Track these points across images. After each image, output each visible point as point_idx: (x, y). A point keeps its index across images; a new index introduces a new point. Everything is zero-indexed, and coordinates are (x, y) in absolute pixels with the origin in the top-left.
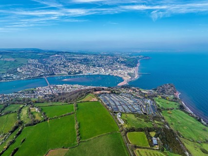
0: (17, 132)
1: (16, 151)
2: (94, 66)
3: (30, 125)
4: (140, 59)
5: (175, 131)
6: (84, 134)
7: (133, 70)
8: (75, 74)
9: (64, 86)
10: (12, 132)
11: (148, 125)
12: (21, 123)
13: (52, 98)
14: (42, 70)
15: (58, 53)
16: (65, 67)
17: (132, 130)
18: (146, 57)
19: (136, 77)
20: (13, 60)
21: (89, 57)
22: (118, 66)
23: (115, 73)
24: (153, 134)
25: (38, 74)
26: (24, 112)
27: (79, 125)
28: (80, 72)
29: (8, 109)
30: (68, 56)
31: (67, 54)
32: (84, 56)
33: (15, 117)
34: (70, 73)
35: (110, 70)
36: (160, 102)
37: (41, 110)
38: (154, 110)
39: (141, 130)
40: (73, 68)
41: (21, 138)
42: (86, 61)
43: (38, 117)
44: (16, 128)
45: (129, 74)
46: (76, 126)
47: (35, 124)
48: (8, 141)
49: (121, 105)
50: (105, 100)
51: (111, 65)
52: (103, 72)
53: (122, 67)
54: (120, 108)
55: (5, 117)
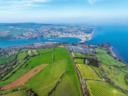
0: (27, 59)
1: (27, 64)
2: (66, 32)
3: (32, 56)
4: (95, 29)
7: (88, 35)
8: (55, 37)
9: (48, 42)
10: (25, 59)
12: (28, 56)
13: (43, 47)
14: (37, 35)
15: (45, 25)
16: (49, 33)
18: (99, 28)
19: (90, 39)
21: (63, 28)
22: (80, 33)
23: (77, 37)
25: (34, 36)
26: (29, 52)
27: (54, 56)
28: (57, 36)
29: (22, 51)
30: (51, 27)
31: (51, 25)
32: (61, 27)
34: (52, 36)
35: (75, 35)
37: (37, 51)
40: (53, 33)
41: (29, 61)
42: (61, 30)
43: (36, 53)
44: (26, 57)
45: (86, 37)
47: (34, 56)
48: (24, 62)
49: (75, 49)
50: (68, 47)
51: (76, 32)
52: (70, 36)
53: (82, 33)
54: (75, 51)
55: (21, 53)
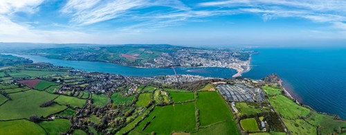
0: (151, 108)
1: (149, 123)
2: (213, 60)
3: (160, 105)
5: (278, 113)
6: (203, 121)
7: (245, 63)
8: (197, 66)
9: (187, 76)
10: (147, 108)
11: (258, 111)
12: (154, 102)
13: (178, 85)
14: (171, 62)
15: (184, 48)
16: (189, 59)
17: (245, 117)
19: (248, 69)
20: (152, 52)
21: (208, 52)
22: (233, 60)
23: (231, 66)
24: (261, 118)
25: (168, 64)
26: (157, 94)
27: (199, 112)
28: (201, 65)
29: (146, 89)
30: (192, 51)
31: (191, 49)
32: (205, 51)
33: (150, 96)
34: (192, 65)
35: (226, 63)
36: (267, 90)
37: (169, 95)
38: (262, 97)
39: (252, 116)
40: (195, 61)
41: (153, 114)
42: (206, 56)
43: (167, 101)
44: (150, 105)
45: (242, 67)
46: (196, 113)
47: (163, 106)
48: (144, 114)
49: (235, 95)
50: (222, 90)
51: (227, 59)
52: (220, 64)
53: (236, 60)
54: (235, 98)
55: (144, 94)
